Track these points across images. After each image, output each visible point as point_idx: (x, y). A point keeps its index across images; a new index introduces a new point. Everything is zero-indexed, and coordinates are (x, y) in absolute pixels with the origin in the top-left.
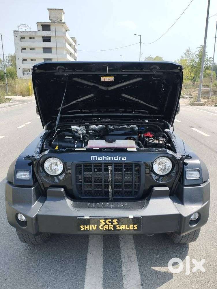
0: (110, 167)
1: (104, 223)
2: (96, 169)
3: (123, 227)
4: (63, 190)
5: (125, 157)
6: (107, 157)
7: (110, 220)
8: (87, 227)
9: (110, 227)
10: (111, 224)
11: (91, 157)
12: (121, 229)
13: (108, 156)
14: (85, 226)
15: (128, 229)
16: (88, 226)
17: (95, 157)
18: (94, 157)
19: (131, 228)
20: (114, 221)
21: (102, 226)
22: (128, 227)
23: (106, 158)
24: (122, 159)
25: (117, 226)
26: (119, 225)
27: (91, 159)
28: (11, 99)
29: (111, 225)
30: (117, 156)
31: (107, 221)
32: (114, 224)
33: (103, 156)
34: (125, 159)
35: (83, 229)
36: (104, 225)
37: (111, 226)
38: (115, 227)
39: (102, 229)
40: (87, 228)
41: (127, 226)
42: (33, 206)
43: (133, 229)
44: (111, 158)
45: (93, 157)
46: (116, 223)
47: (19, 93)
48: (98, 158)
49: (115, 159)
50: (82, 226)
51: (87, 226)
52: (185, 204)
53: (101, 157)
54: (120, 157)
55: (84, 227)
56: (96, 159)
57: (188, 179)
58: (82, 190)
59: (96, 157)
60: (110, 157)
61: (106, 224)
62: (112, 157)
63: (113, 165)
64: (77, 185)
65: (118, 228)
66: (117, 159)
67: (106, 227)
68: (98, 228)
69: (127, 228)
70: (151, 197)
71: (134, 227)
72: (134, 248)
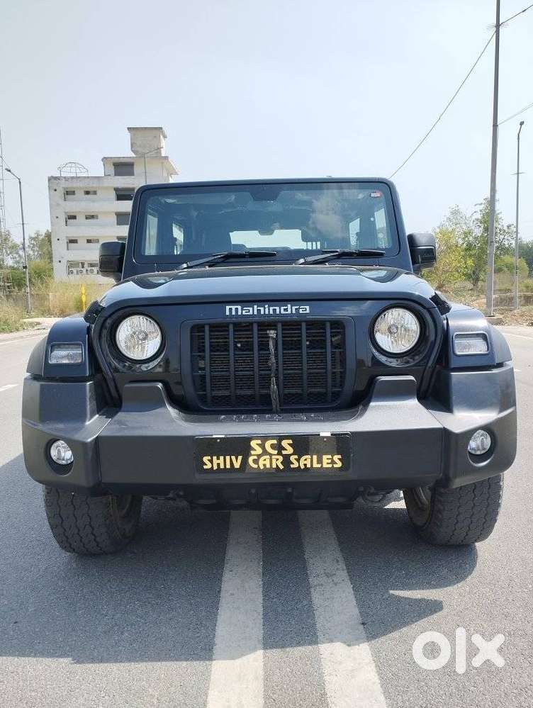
0: (272, 332)
1: (259, 451)
2: (240, 342)
3: (306, 461)
4: (160, 385)
5: (308, 307)
6: (265, 308)
7: (275, 442)
8: (218, 461)
9: (274, 461)
10: (276, 452)
11: (228, 307)
12: (302, 467)
13: (266, 306)
14: (215, 458)
15: (319, 466)
16: (222, 458)
17: (237, 309)
18: (234, 308)
19: (325, 465)
20: (285, 443)
21: (256, 457)
22: (320, 461)
23: (262, 309)
24: (301, 311)
25: (293, 458)
26: (296, 457)
27: (228, 313)
28: (38, 323)
29: (278, 454)
30: (289, 306)
31: (268, 444)
32: (284, 452)
33: (255, 307)
34: (308, 311)
35: (209, 466)
36: (259, 456)
37: (277, 460)
38: (286, 460)
39: (256, 466)
40: (218, 464)
41: (315, 457)
42: (88, 423)
43: (330, 466)
44: (274, 310)
45: (230, 309)
46: (290, 450)
47: (57, 311)
48: (242, 310)
49: (282, 312)
50: (206, 459)
51: (218, 459)
52: (455, 411)
53: (251, 309)
54: (294, 308)
55: (211, 461)
56: (240, 313)
57: (458, 353)
58: (205, 391)
59: (239, 307)
60: (271, 308)
61: (265, 452)
62: (277, 308)
63: (279, 326)
64: (193, 377)
65: (295, 465)
66: (289, 311)
67: (264, 463)
68: (245, 462)
69: (316, 465)
70: (373, 396)
71: (333, 462)
72: (341, 559)
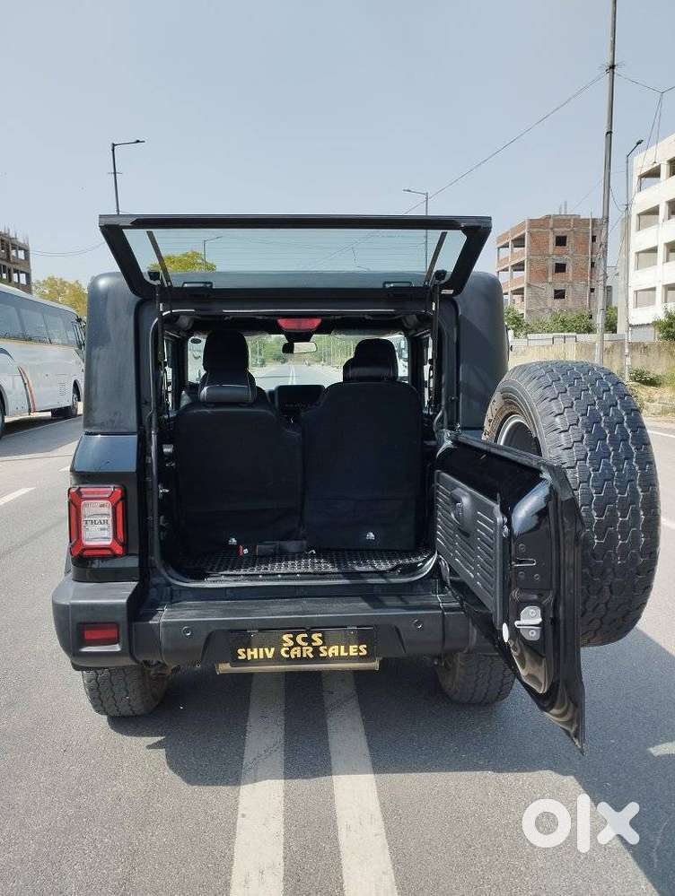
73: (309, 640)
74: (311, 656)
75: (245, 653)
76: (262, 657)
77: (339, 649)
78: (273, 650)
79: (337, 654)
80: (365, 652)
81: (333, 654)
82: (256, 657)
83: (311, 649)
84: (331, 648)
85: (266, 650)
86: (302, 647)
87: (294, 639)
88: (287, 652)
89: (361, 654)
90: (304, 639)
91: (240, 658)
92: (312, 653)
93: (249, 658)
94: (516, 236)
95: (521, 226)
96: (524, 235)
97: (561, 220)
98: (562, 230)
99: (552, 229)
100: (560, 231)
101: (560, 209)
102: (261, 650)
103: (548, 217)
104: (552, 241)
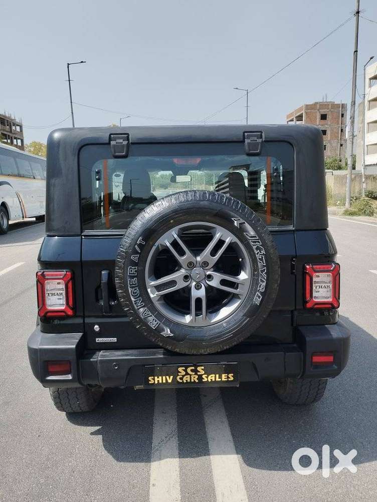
73: (196, 371)
74: (197, 381)
75: (154, 379)
76: (164, 381)
77: (215, 377)
78: (172, 377)
79: (214, 380)
80: (232, 379)
81: (211, 380)
82: (160, 382)
83: (197, 377)
84: (210, 376)
85: (167, 377)
86: (191, 375)
87: (186, 371)
88: (181, 379)
89: (229, 379)
90: (192, 371)
91: (150, 382)
92: (197, 379)
93: (156, 382)
94: (297, 115)
95: (301, 109)
96: (302, 114)
97: (323, 105)
98: (324, 110)
99: (318, 110)
100: (323, 111)
101: (323, 98)
102: (164, 377)
103: (316, 103)
104: (319, 117)
